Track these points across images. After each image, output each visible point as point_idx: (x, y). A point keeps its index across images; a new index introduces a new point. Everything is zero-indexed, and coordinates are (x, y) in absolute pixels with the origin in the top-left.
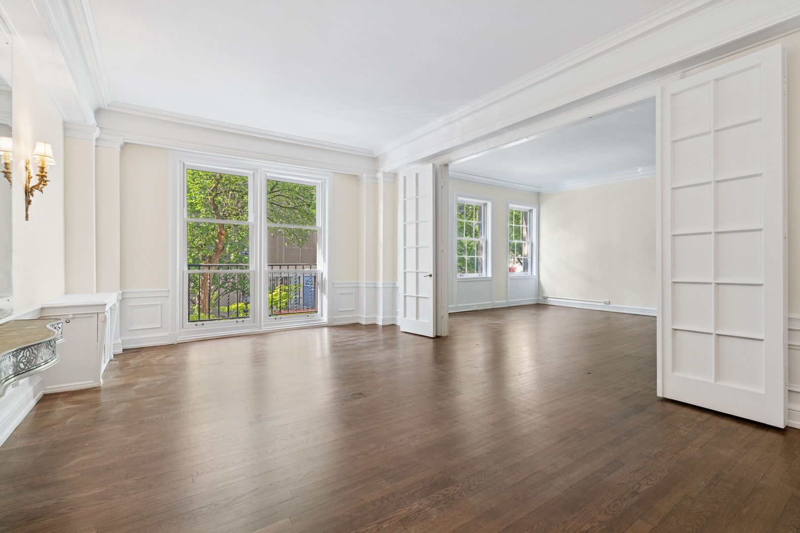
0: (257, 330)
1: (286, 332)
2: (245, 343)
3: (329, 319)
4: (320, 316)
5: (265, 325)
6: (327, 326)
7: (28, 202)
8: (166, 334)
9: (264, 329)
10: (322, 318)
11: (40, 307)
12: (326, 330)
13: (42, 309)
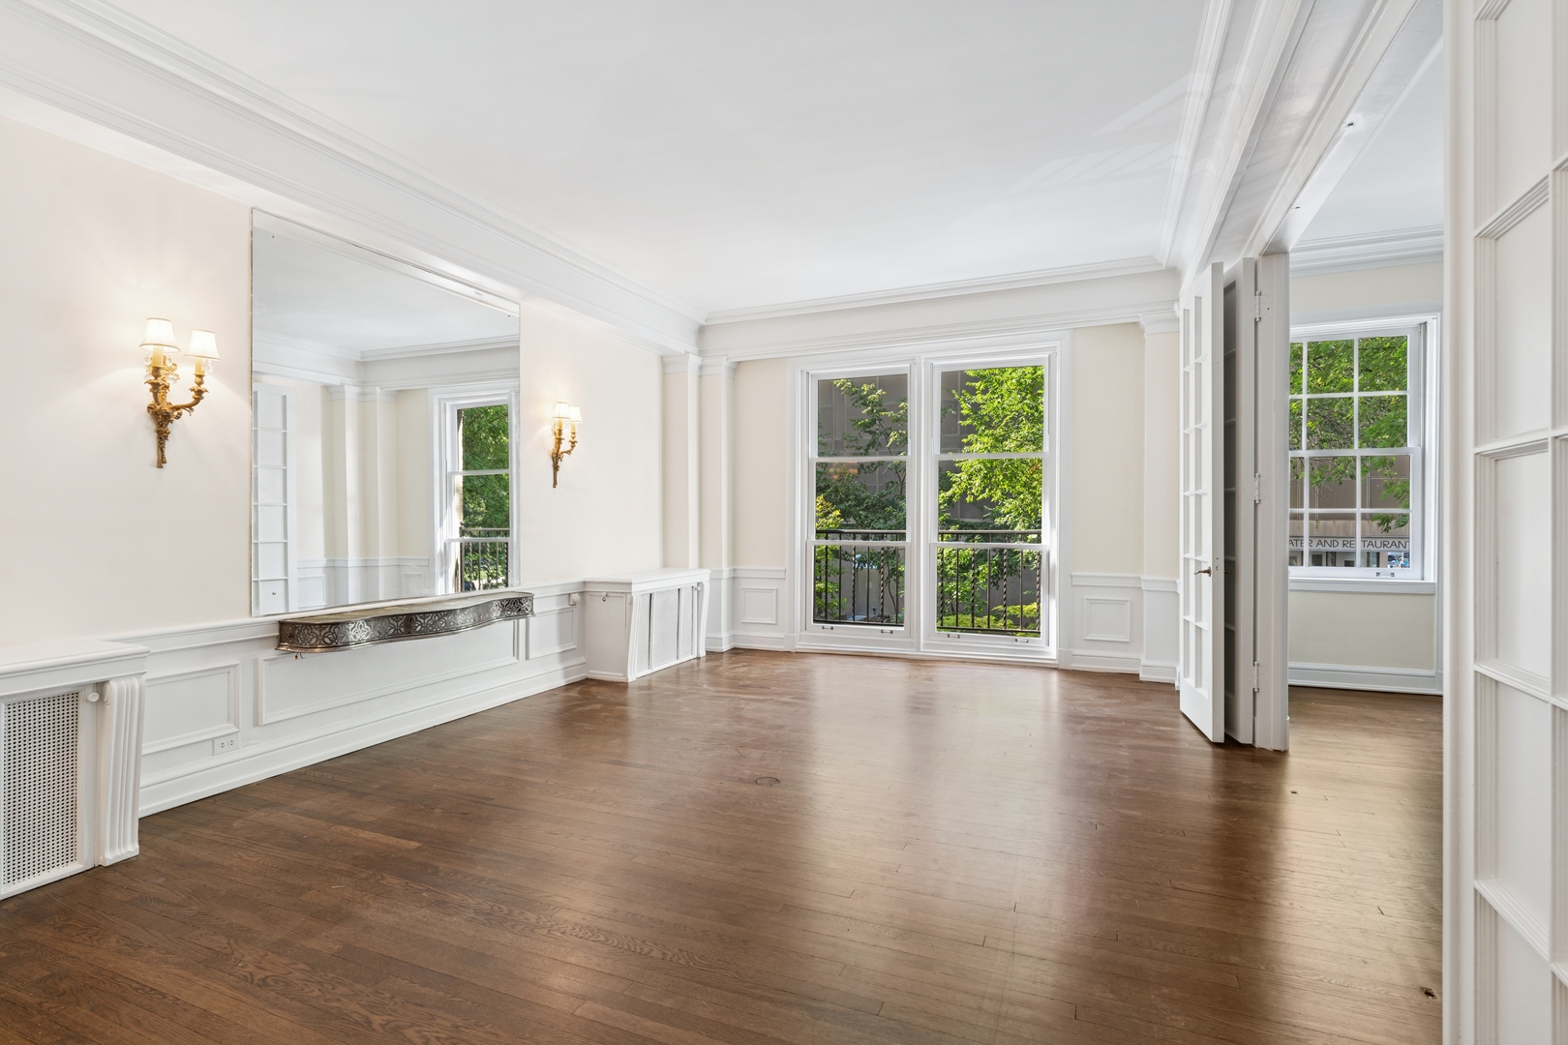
0: (911, 652)
1: (965, 666)
2: (898, 670)
3: (1059, 653)
4: (1044, 644)
5: (926, 646)
6: (1055, 669)
7: (556, 468)
8: (781, 635)
9: (924, 651)
10: (1047, 649)
11: (582, 580)
12: (1054, 677)
13: (585, 583)
